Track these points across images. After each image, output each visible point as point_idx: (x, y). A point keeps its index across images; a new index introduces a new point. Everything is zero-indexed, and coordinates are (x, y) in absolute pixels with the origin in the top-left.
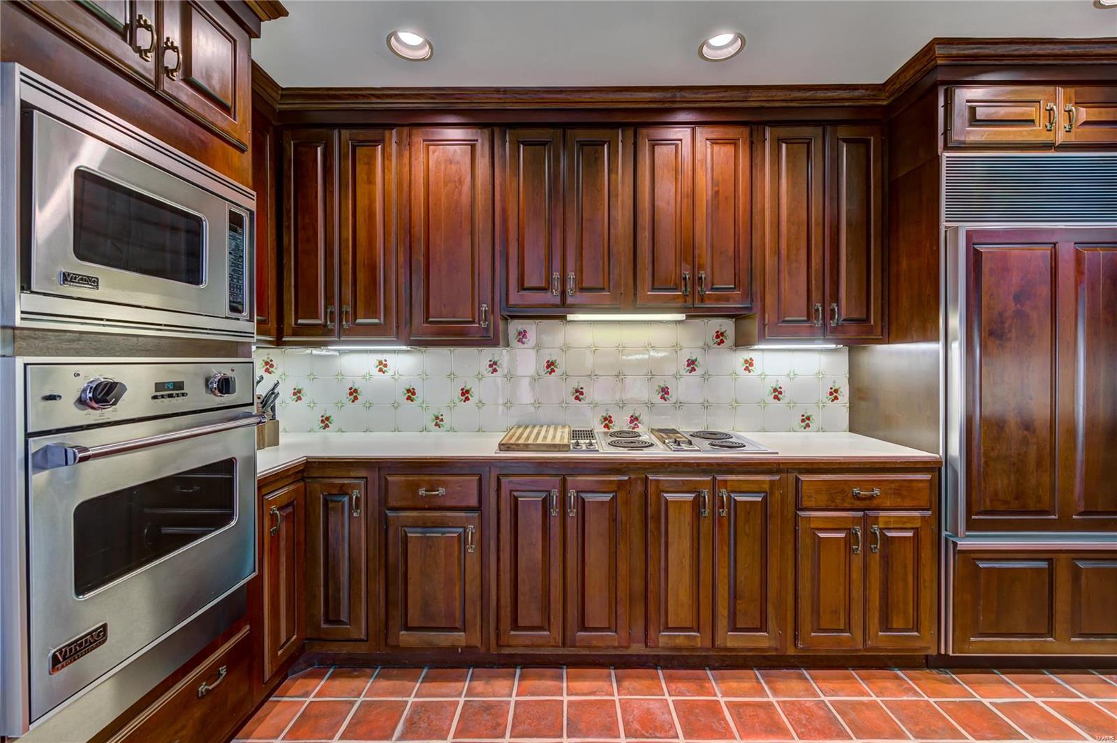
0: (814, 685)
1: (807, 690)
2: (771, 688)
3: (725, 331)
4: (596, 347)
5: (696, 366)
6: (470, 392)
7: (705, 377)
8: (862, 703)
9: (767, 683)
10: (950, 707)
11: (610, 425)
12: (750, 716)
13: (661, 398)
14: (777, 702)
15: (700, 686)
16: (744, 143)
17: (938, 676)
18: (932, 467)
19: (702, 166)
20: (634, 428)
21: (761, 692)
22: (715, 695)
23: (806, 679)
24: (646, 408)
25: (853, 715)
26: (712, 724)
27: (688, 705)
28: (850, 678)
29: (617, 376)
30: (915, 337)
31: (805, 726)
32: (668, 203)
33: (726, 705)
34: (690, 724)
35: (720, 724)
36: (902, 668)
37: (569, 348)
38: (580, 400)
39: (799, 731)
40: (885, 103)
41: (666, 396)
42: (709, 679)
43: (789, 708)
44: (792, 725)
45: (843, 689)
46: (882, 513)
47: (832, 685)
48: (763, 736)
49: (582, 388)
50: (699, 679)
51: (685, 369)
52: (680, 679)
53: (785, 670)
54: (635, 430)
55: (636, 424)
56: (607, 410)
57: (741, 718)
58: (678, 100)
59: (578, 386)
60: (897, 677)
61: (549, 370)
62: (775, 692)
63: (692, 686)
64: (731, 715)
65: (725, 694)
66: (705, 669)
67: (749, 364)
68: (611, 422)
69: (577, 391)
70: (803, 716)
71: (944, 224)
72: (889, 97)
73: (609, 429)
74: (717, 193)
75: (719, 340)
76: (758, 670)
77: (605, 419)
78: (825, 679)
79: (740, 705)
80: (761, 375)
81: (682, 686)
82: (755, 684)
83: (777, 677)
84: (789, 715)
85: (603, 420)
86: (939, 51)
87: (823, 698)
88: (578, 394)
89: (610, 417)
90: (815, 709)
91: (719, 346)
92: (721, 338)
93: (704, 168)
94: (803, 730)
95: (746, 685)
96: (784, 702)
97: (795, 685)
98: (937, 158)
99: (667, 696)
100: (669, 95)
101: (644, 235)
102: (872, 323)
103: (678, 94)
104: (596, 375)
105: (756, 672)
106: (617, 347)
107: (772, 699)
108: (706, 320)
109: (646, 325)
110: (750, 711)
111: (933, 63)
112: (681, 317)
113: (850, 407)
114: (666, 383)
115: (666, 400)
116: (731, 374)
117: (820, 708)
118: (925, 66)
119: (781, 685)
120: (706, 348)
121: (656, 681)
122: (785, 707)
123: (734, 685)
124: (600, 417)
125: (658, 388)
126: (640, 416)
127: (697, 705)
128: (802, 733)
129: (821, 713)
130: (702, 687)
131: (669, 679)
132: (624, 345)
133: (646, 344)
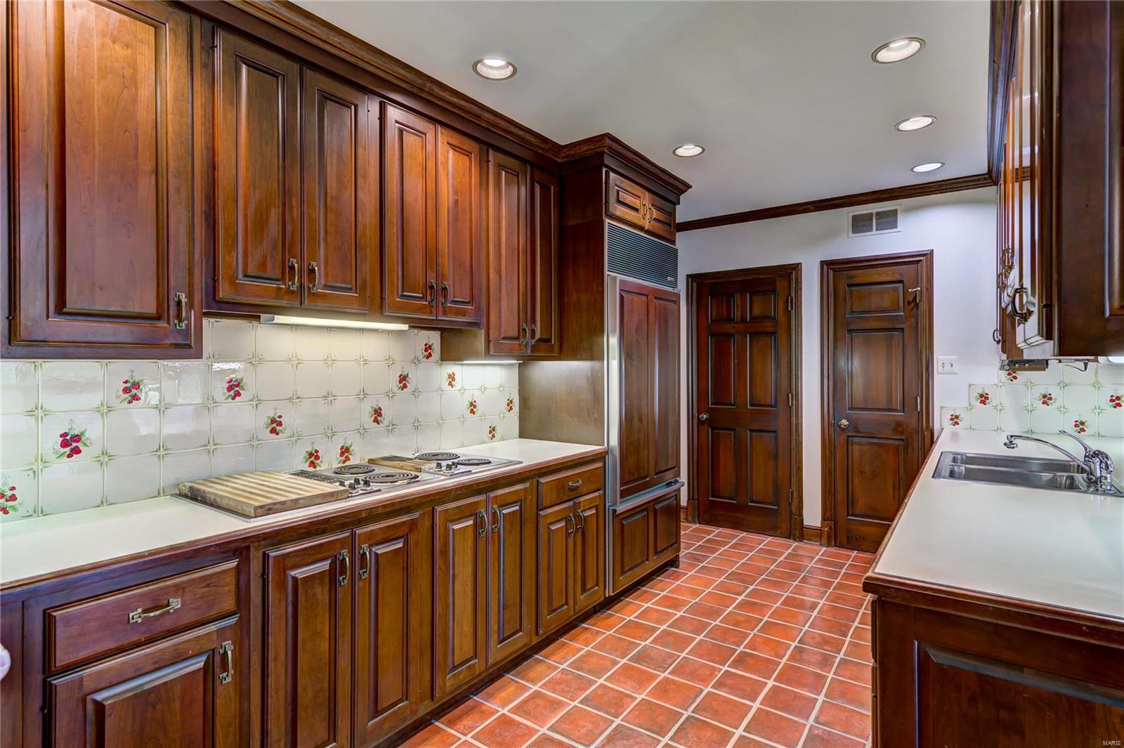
0: (549, 661)
1: (549, 668)
2: (528, 681)
3: (432, 344)
4: (298, 360)
5: (408, 382)
6: (83, 439)
7: (415, 393)
8: (583, 656)
9: (522, 678)
10: (622, 631)
11: (317, 462)
12: (534, 708)
13: (374, 421)
14: (540, 687)
15: (480, 712)
16: (475, 158)
17: (602, 616)
18: (601, 457)
19: (444, 169)
20: (344, 462)
21: (525, 688)
22: (498, 711)
23: (542, 661)
24: (358, 435)
25: (586, 666)
26: (517, 732)
27: (487, 732)
28: (564, 644)
29: (326, 397)
30: (584, 357)
31: (568, 692)
32: (416, 199)
33: (511, 713)
34: (501, 744)
35: (521, 728)
36: (583, 622)
37: (261, 361)
38: (277, 434)
39: (569, 697)
40: (559, 161)
41: (379, 419)
42: (481, 703)
43: (551, 685)
44: (563, 696)
45: (567, 653)
46: (582, 499)
47: (560, 655)
48: (553, 715)
49: (280, 417)
50: (472, 709)
51: (397, 386)
52: (460, 718)
53: (525, 663)
54: (348, 463)
55: (347, 456)
56: (313, 443)
57: (530, 714)
58: (426, 90)
59: (275, 414)
60: (586, 629)
61: (232, 393)
62: (533, 682)
63: (475, 716)
64: (522, 717)
65: (504, 706)
66: (470, 698)
67: (452, 377)
68: (317, 458)
69: (273, 421)
70: (562, 686)
71: (607, 273)
72: (564, 158)
73: (315, 467)
74: (456, 202)
75: (427, 353)
76: (508, 673)
77: (311, 455)
78: (553, 653)
79: (521, 706)
80: (461, 390)
81: (467, 722)
82: (516, 685)
83: (524, 671)
84: (555, 691)
85: (308, 457)
86: (608, 141)
87: (562, 667)
88: (274, 425)
89: (317, 451)
90: (564, 676)
91: (427, 360)
92: (429, 351)
93: (446, 172)
94: (570, 694)
95: (511, 689)
96: (544, 684)
97: (539, 669)
98: (602, 222)
99: (463, 738)
100: (420, 82)
101: (392, 231)
102: (553, 343)
103: (428, 85)
104: (298, 398)
105: (508, 676)
106: (325, 360)
107: (535, 688)
108: (416, 332)
109: (358, 333)
110: (530, 706)
111: (602, 149)
112: (405, 327)
113: (520, 416)
114: (379, 403)
115: (379, 424)
116: (438, 390)
117: (566, 674)
118: (596, 148)
119: (532, 675)
120: (416, 361)
121: (442, 733)
122: (547, 687)
123: (503, 694)
124: (304, 454)
125: (371, 410)
126: (351, 446)
127: (493, 727)
128: (571, 697)
129: (570, 676)
130: (482, 712)
131: (451, 724)
132: (333, 358)
133: (358, 357)
